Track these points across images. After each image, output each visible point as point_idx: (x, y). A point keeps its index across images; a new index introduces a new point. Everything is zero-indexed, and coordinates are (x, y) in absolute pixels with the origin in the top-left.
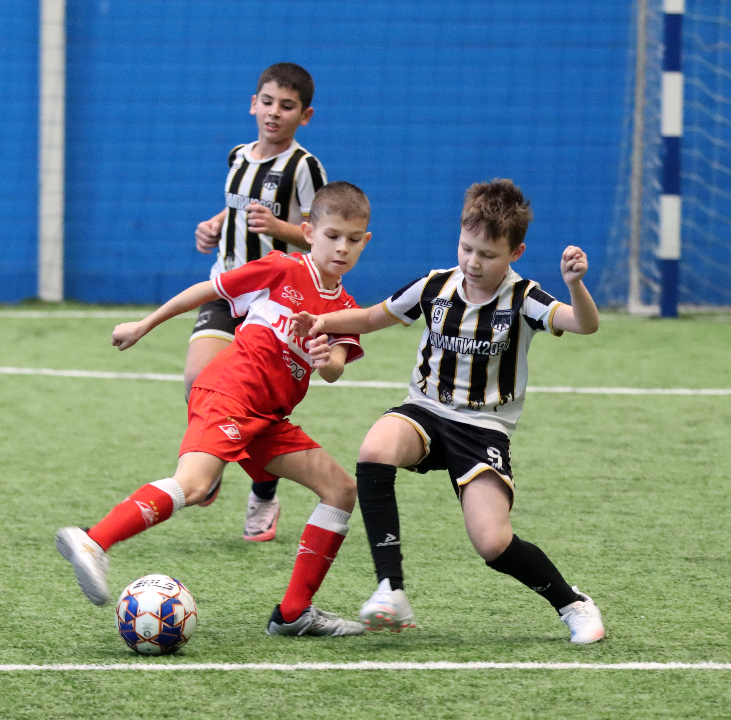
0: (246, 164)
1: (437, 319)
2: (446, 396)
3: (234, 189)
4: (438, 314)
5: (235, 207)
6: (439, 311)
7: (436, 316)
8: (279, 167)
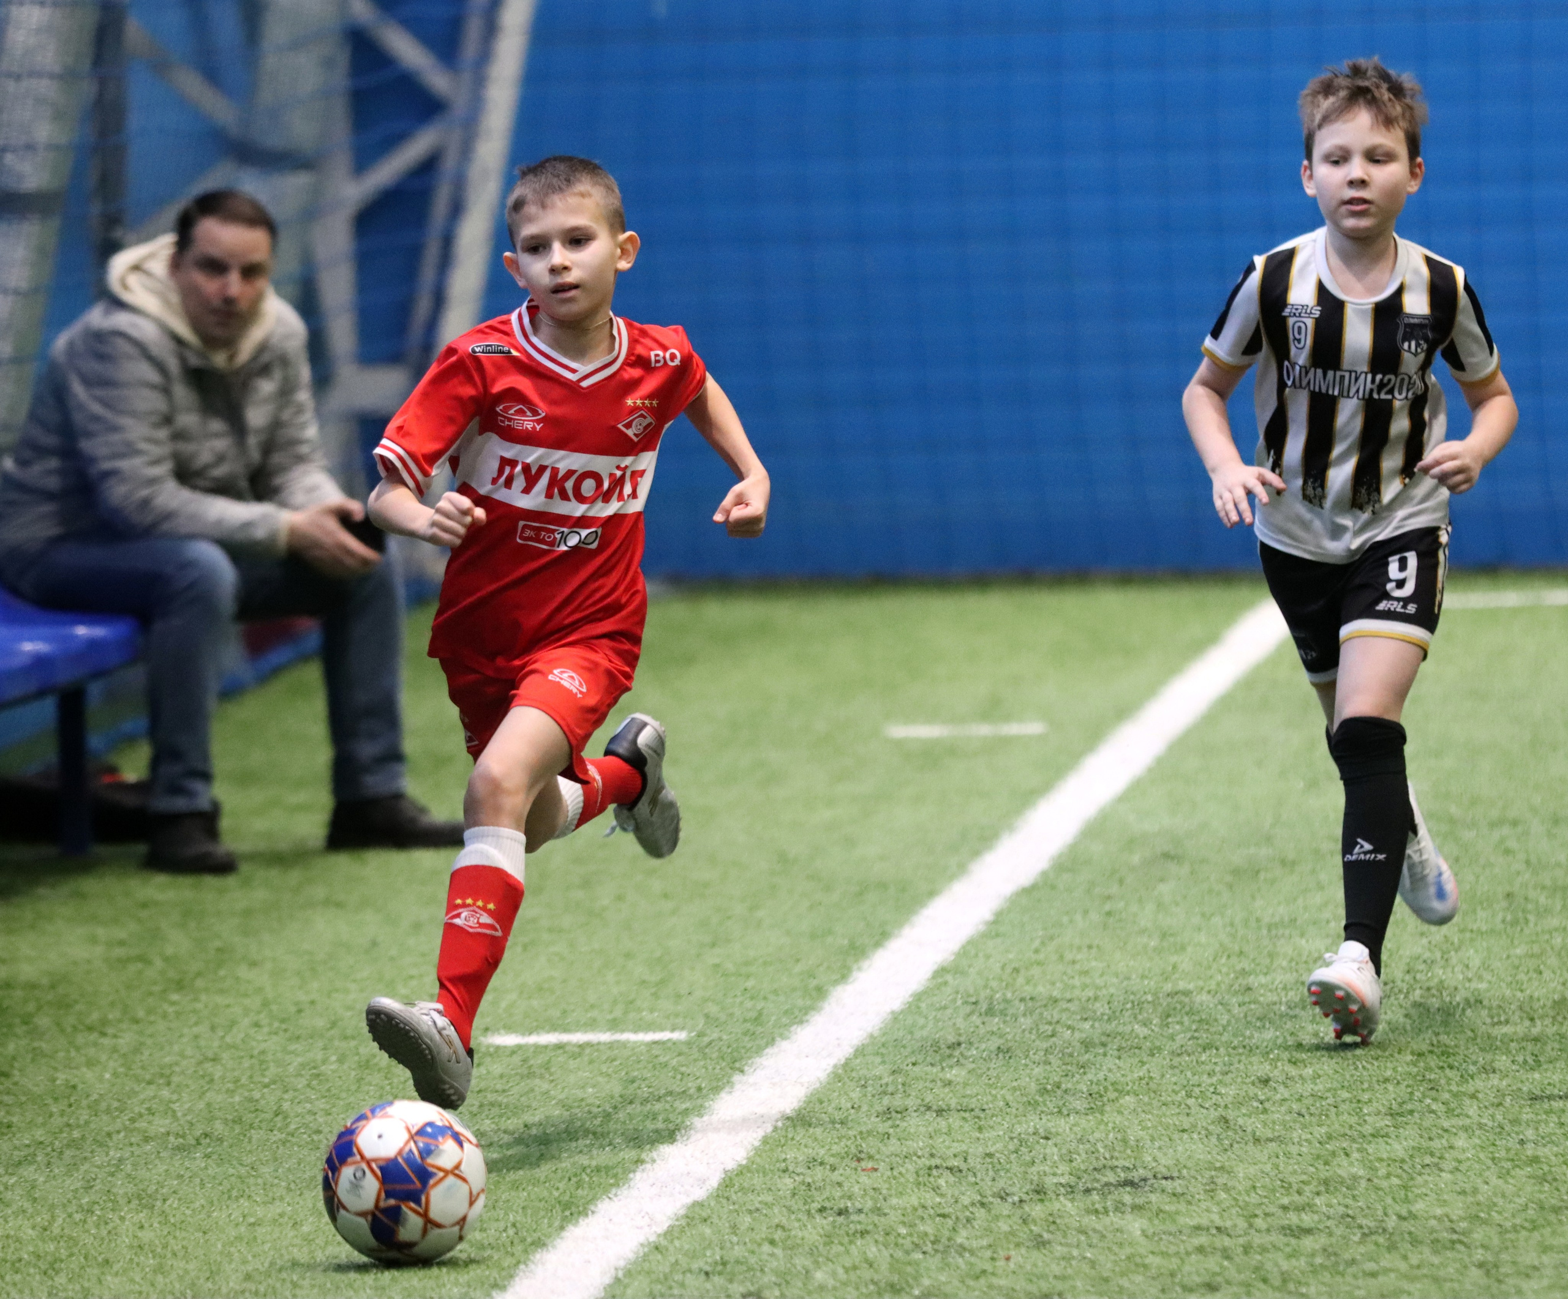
1: (1299, 341)
2: (1314, 489)
4: (1299, 333)
6: (1300, 328)
7: (1297, 336)
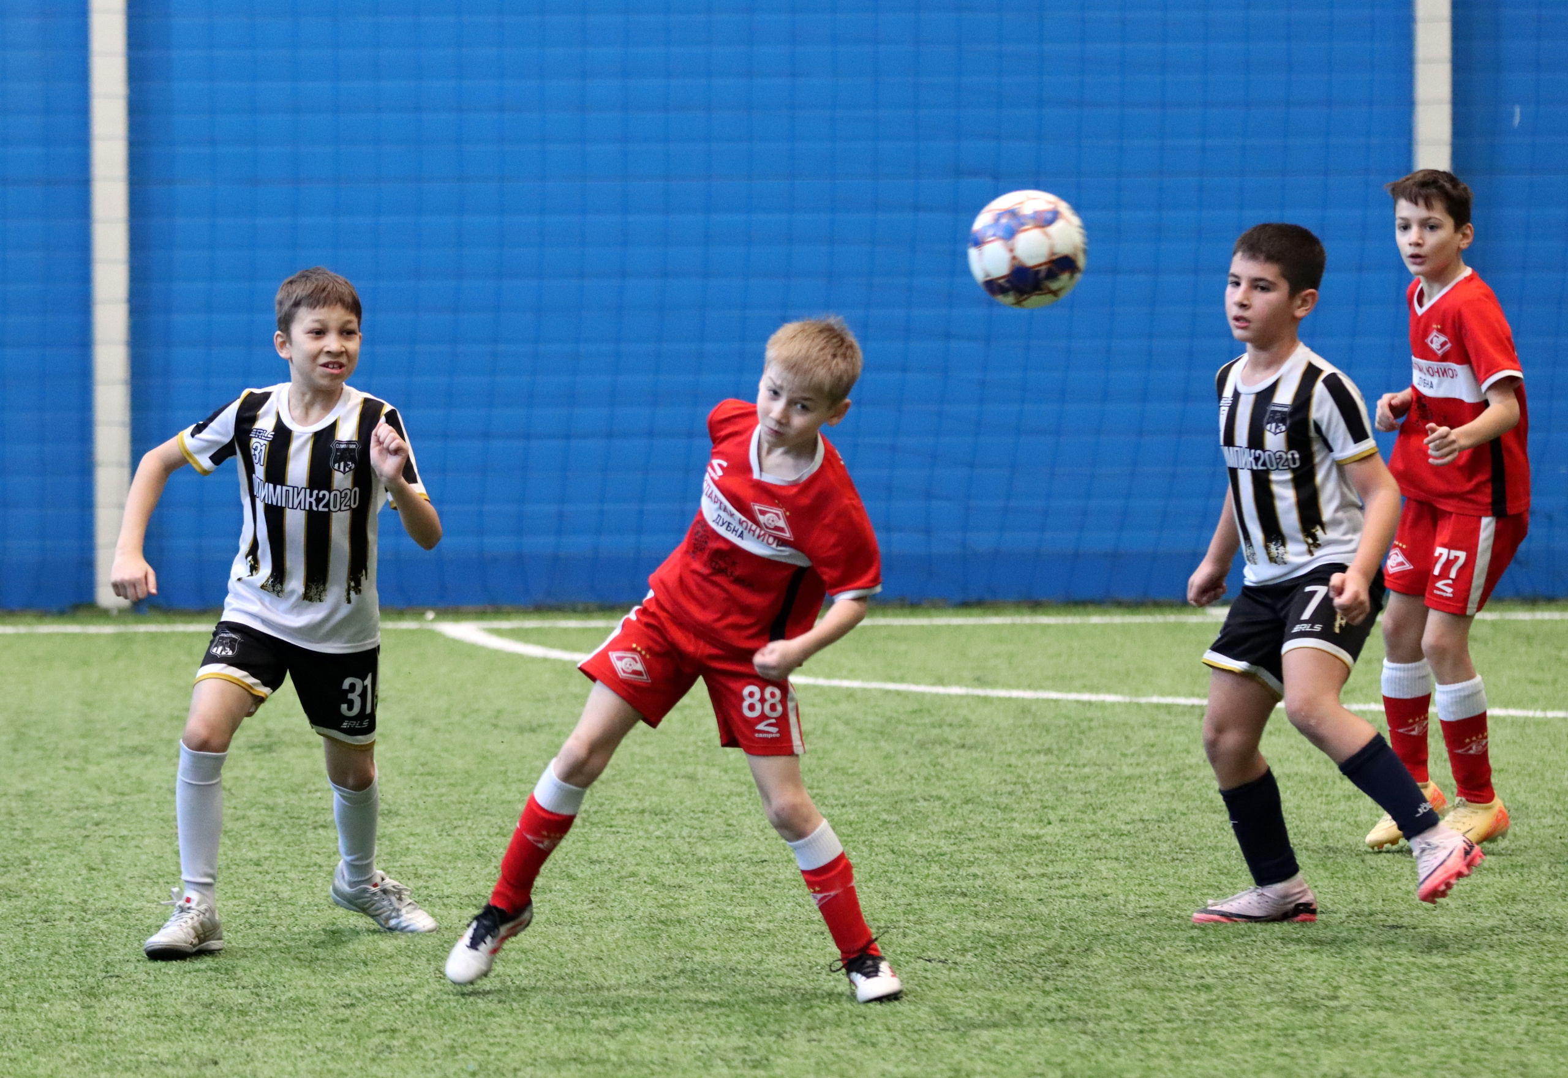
0: (1236, 395)
3: (1230, 441)
5: (1235, 466)
8: (1284, 397)
